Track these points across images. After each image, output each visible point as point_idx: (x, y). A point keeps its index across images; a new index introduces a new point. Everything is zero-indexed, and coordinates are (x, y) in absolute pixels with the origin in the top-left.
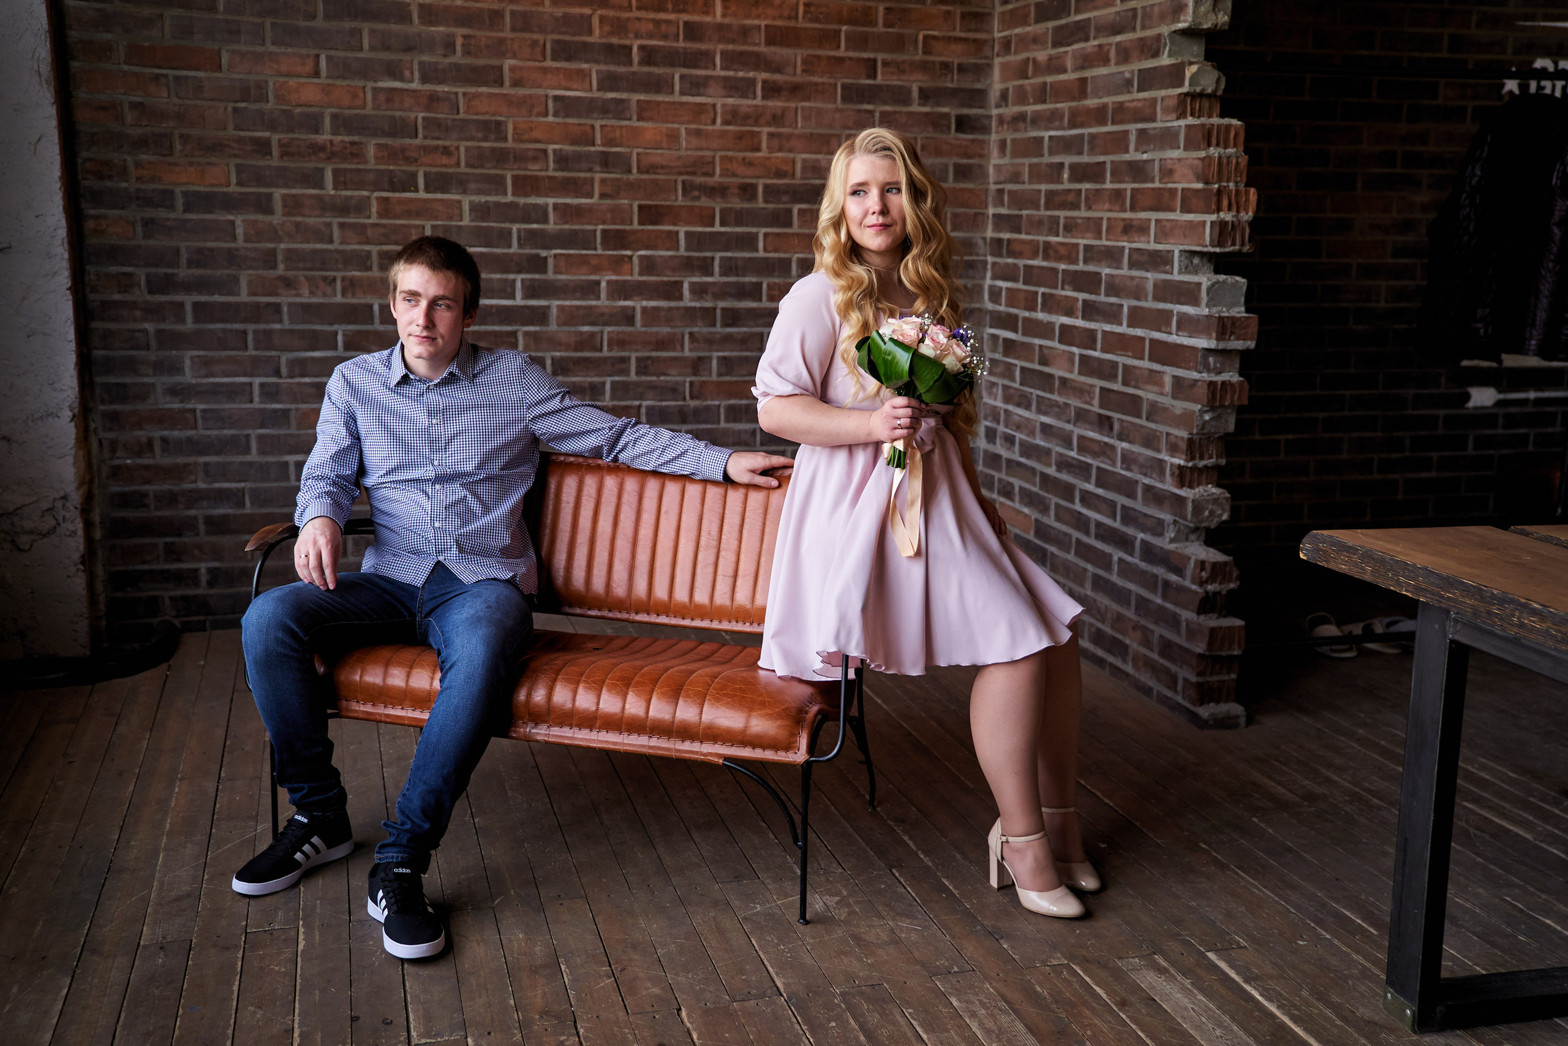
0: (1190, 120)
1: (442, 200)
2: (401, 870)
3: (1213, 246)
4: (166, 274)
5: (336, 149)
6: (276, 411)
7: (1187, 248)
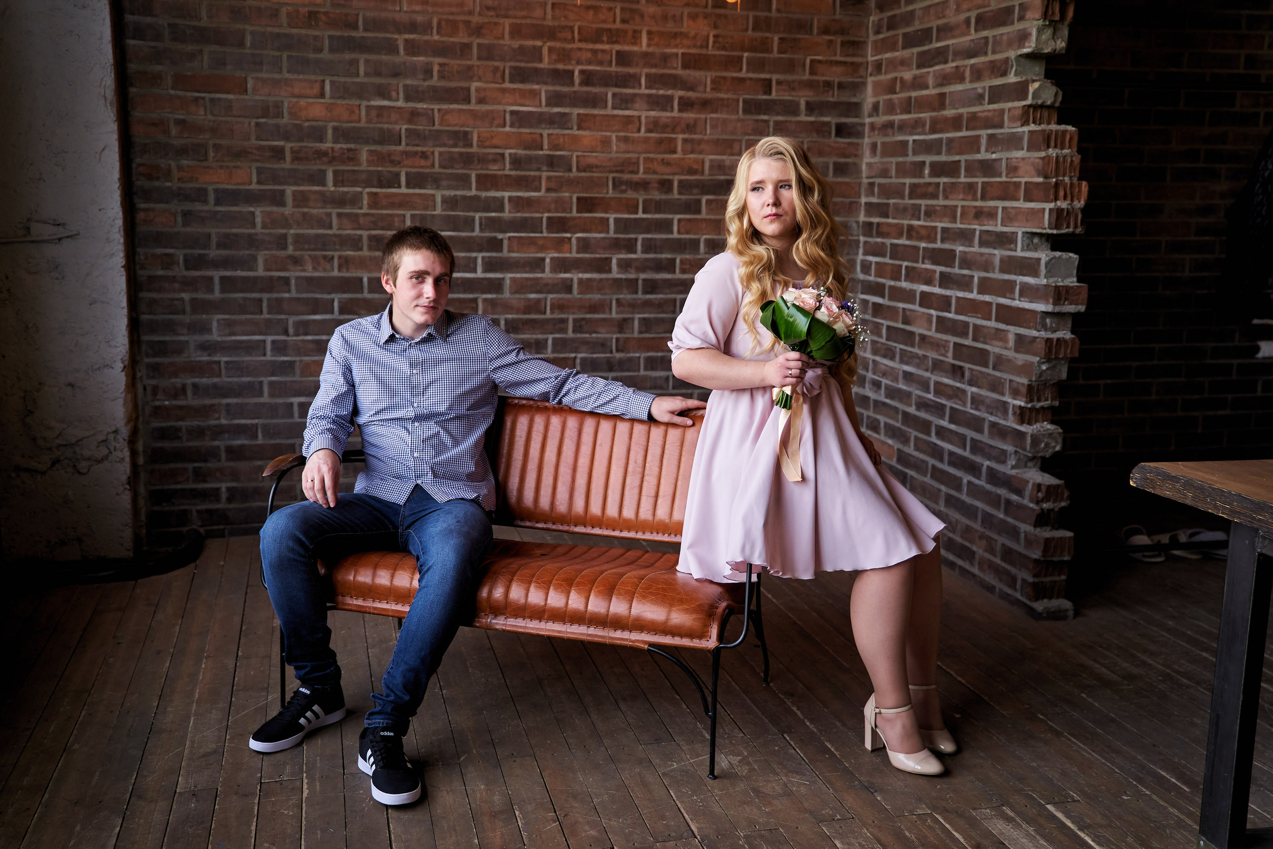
0: (1033, 127)
1: (420, 195)
2: (386, 734)
3: (1050, 228)
4: (200, 255)
5: (336, 154)
6: (284, 362)
7: (1029, 230)
